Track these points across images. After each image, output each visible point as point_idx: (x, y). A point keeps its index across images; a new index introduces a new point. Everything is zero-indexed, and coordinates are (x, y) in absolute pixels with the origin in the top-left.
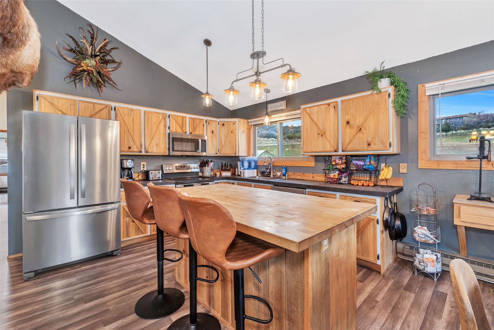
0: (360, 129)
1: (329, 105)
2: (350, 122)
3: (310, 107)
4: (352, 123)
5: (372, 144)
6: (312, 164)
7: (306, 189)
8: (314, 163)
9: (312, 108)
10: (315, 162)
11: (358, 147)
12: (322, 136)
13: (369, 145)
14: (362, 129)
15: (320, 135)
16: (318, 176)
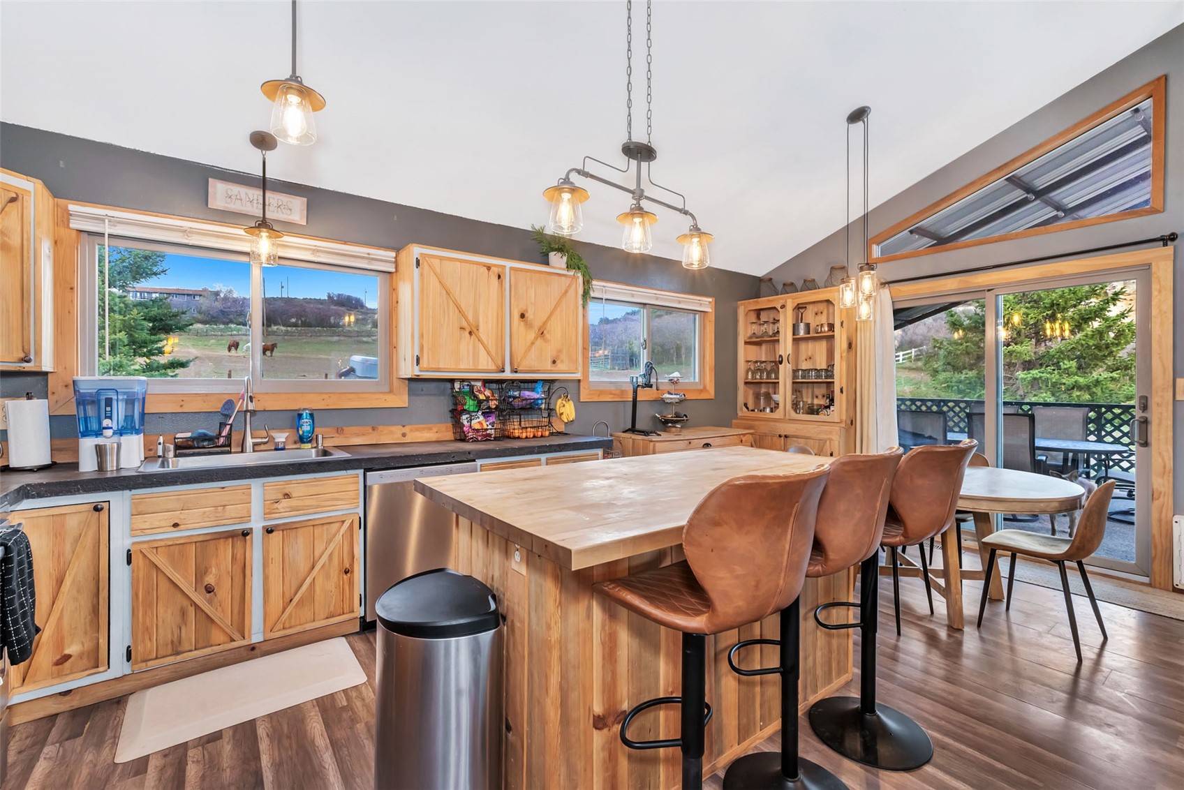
0: (542, 333)
1: (489, 268)
2: (526, 315)
3: (441, 258)
4: (529, 315)
5: (558, 362)
6: (401, 399)
7: (474, 461)
8: (406, 397)
9: (447, 263)
10: (409, 394)
11: (536, 366)
12: (470, 333)
13: (554, 362)
14: (545, 332)
15: (467, 333)
16: (418, 430)
